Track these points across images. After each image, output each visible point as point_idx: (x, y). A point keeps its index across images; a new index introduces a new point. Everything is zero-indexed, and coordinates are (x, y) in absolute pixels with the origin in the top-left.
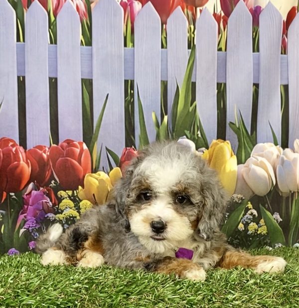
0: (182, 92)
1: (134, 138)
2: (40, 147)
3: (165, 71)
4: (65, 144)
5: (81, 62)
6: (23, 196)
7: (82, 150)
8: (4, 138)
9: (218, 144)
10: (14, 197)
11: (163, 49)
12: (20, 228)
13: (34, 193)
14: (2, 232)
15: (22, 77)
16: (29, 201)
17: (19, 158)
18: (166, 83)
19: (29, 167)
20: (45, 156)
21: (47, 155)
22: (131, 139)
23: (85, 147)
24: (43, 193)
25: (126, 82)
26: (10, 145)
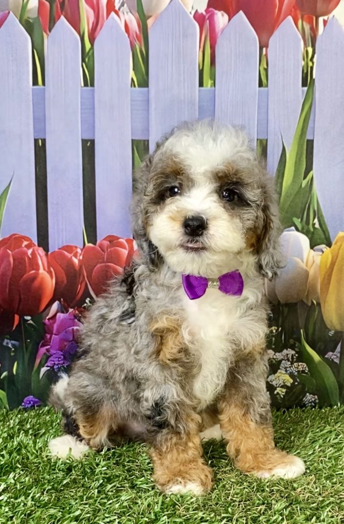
0: (290, 156)
2: (69, 248)
3: (264, 122)
4: (106, 243)
5: (132, 113)
6: (43, 321)
7: (131, 251)
8: (14, 235)
10: (31, 322)
11: (262, 89)
12: (41, 365)
13: (60, 317)
14: (14, 372)
15: (41, 139)
16: (53, 327)
17: (37, 265)
18: (265, 143)
19: (52, 278)
20: (76, 261)
21: (79, 260)
24: (72, 317)
26: (23, 246)
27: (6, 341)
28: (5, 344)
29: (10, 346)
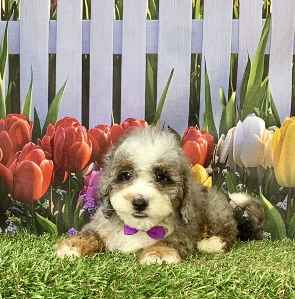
0: (253, 65)
1: (198, 117)
2: (102, 127)
4: (127, 123)
5: (146, 37)
6: (83, 176)
8: (67, 117)
9: (292, 122)
10: (75, 177)
11: (234, 20)
13: (94, 173)
14: (63, 211)
15: (87, 55)
16: (89, 181)
17: (81, 138)
18: (236, 56)
19: (90, 147)
20: (106, 135)
22: (195, 117)
25: (193, 56)
26: (72, 125)
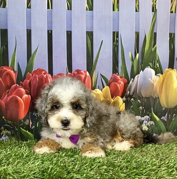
0: (148, 39)
1: (118, 68)
2: (61, 75)
3: (138, 25)
4: (76, 73)
5: (86, 21)
7: (86, 76)
8: (39, 69)
9: (169, 71)
11: (137, 12)
14: (37, 126)
15: (51, 31)
17: (48, 81)
18: (138, 33)
22: (116, 68)
23: (88, 74)
25: (114, 33)
26: (43, 73)
27: (34, 113)
28: (34, 114)
29: (36, 115)
